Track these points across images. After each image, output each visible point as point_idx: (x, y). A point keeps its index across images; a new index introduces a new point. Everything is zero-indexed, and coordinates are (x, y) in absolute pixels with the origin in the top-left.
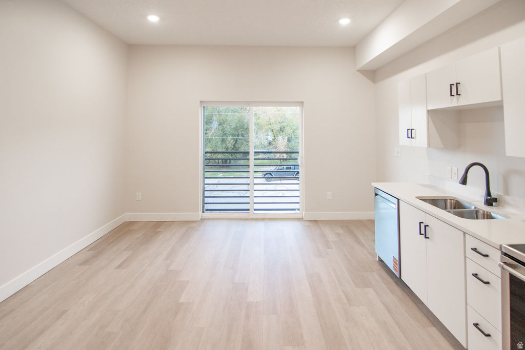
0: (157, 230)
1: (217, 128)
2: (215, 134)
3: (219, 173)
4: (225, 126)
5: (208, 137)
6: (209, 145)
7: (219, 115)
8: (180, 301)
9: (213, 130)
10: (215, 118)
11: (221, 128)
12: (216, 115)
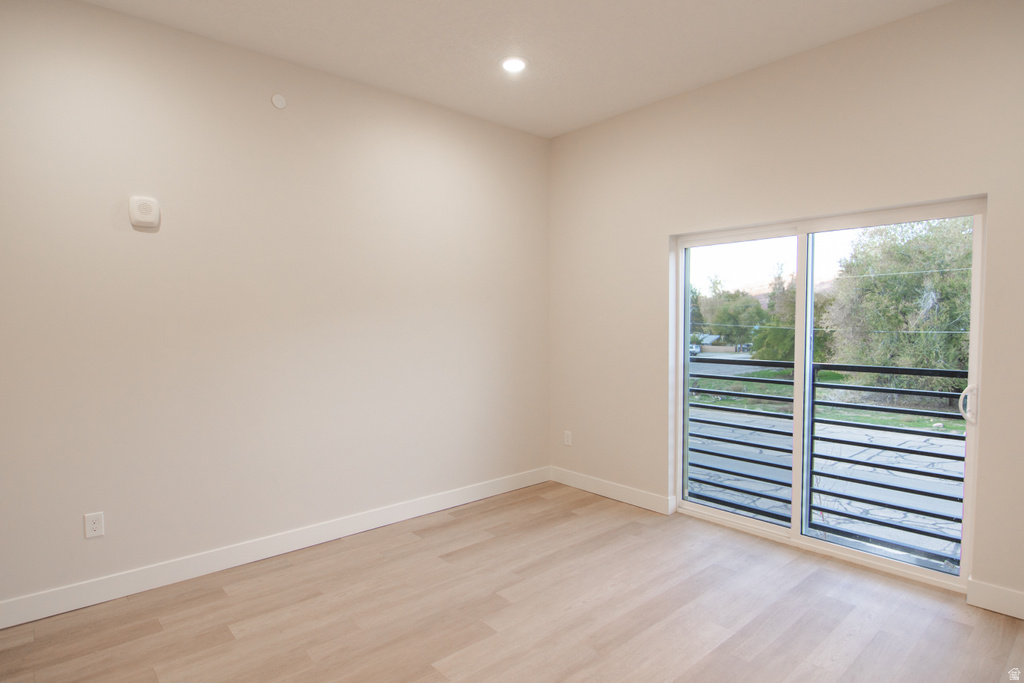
0: (574, 512)
1: (933, 308)
2: (927, 323)
3: (932, 419)
4: (958, 302)
5: (907, 329)
6: (909, 349)
7: (942, 273)
8: (434, 665)
9: (922, 312)
10: (928, 284)
11: (945, 307)
12: (932, 275)
